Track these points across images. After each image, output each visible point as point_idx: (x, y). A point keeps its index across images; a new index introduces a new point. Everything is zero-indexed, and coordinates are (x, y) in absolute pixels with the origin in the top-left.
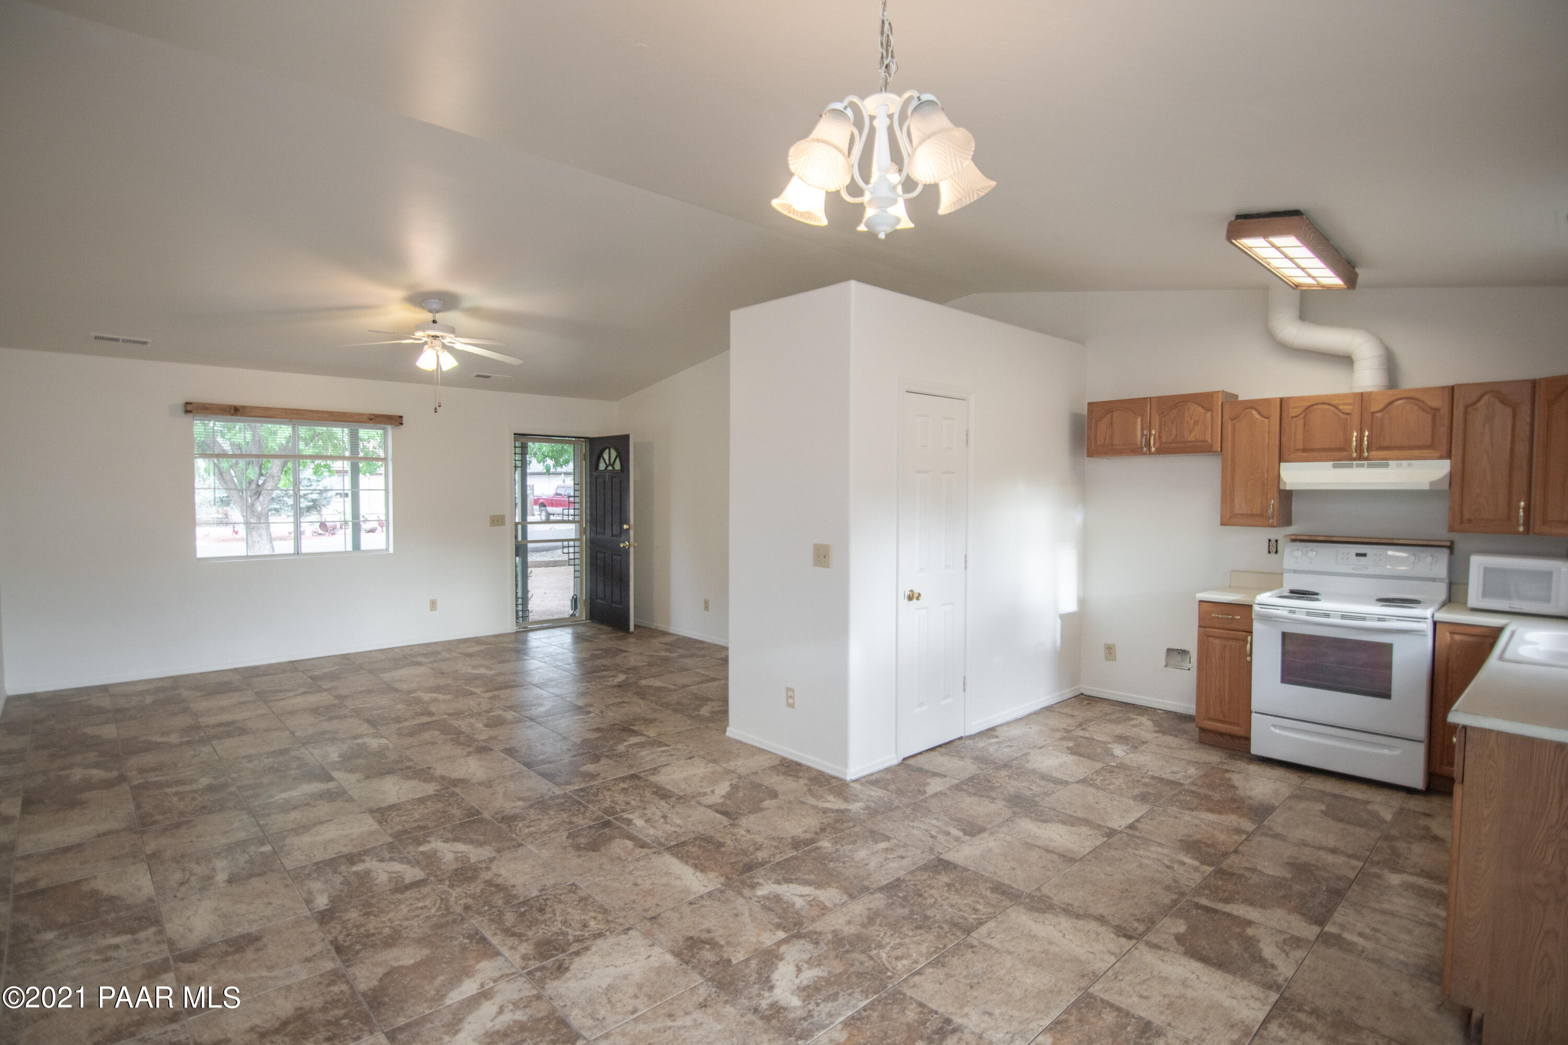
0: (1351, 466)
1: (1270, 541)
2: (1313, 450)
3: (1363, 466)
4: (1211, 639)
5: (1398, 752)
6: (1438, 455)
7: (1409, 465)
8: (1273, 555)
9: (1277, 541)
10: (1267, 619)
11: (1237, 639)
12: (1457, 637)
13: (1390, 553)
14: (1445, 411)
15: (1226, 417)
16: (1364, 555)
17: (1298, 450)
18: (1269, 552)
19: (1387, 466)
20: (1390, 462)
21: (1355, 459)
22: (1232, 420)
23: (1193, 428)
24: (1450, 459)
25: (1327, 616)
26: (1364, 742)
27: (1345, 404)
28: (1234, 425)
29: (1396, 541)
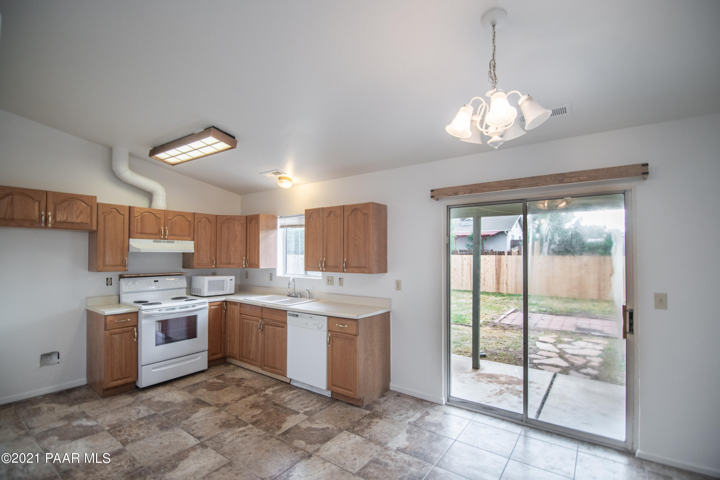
0: (160, 242)
1: (107, 279)
2: (145, 233)
3: (164, 242)
4: (114, 336)
5: (200, 358)
6: (190, 239)
7: (181, 243)
8: (109, 286)
9: (111, 279)
10: (148, 316)
11: (127, 332)
12: (212, 307)
13: (167, 279)
14: (192, 222)
15: (100, 212)
16: (157, 281)
17: (138, 233)
18: (107, 285)
19: (173, 242)
20: (175, 241)
21: (162, 239)
22: (103, 214)
23: (79, 215)
24: (194, 241)
25: (174, 309)
26: (181, 361)
27: (158, 214)
28: (105, 217)
29: (171, 274)
